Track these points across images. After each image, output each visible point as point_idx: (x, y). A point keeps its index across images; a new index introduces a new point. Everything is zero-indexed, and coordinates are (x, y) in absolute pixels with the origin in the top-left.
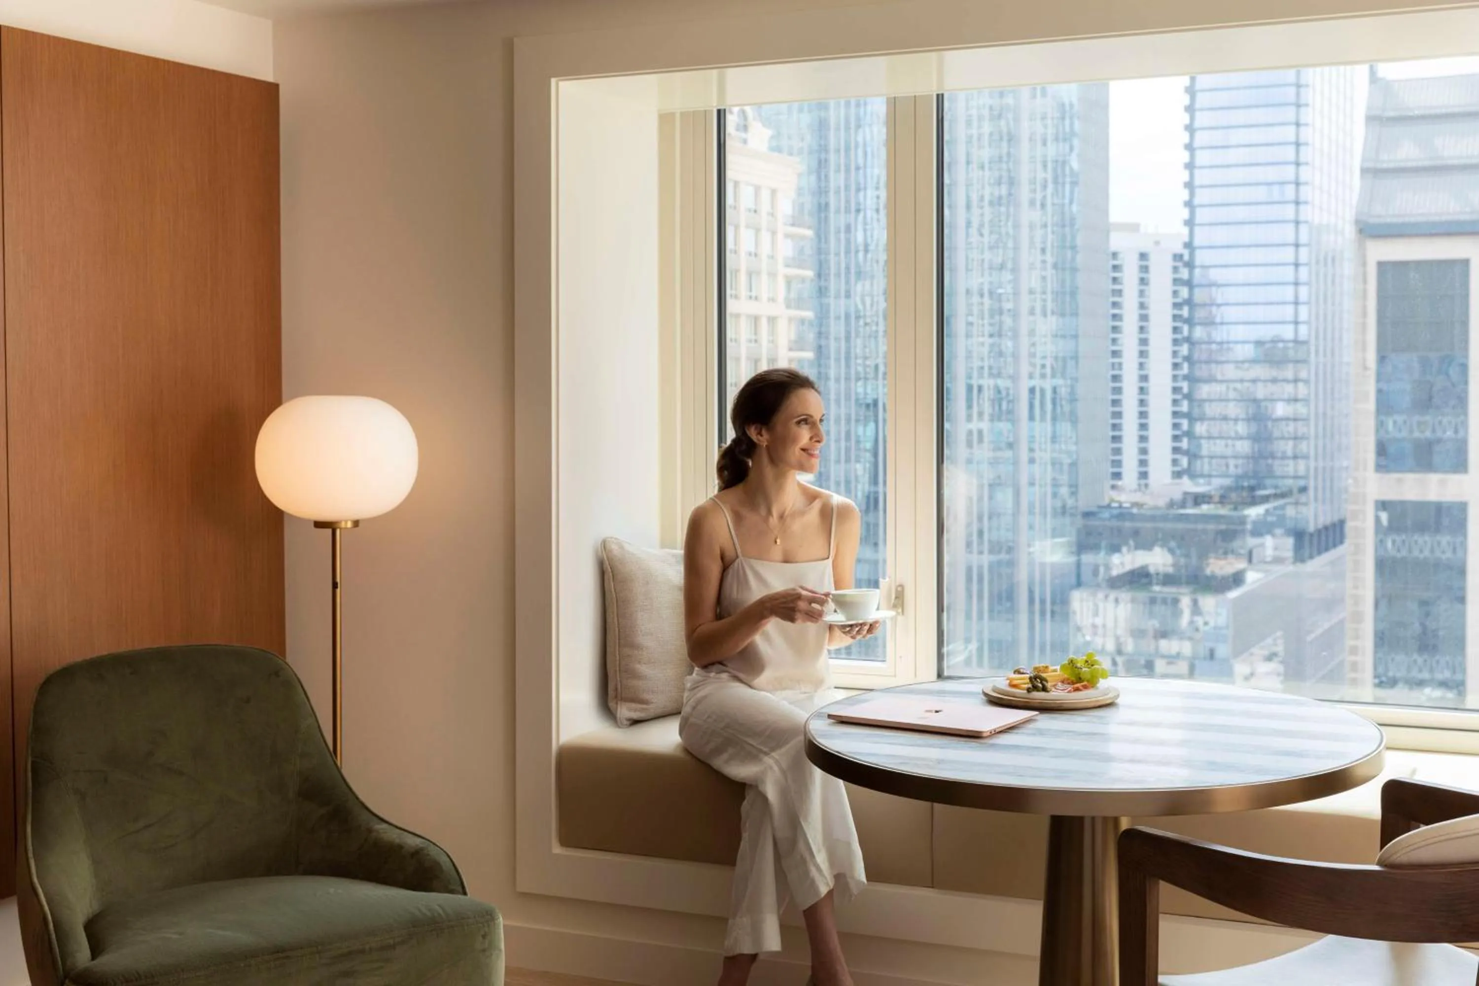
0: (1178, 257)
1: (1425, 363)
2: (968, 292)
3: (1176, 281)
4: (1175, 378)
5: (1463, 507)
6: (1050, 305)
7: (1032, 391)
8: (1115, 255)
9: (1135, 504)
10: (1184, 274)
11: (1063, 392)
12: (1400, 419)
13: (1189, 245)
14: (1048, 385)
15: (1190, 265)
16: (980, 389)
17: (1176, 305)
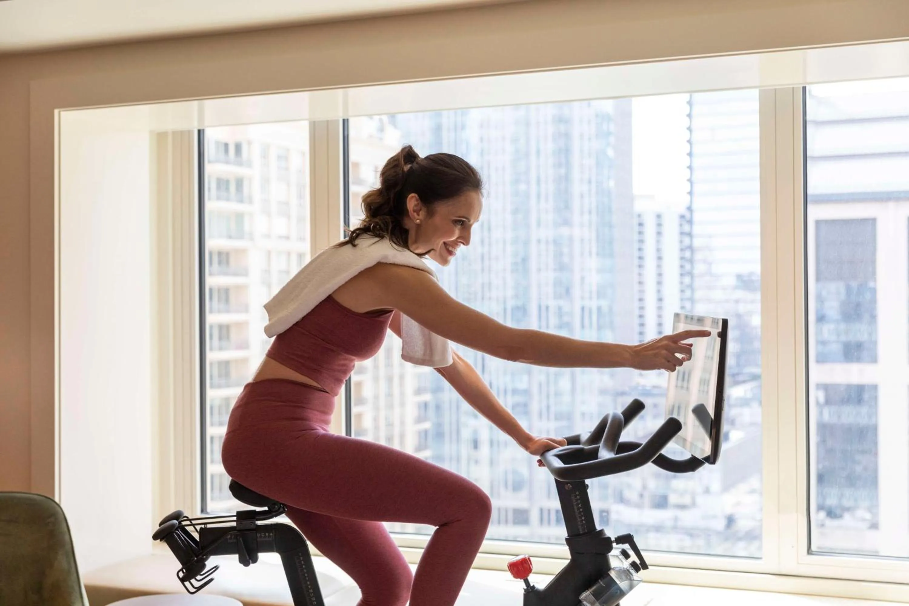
0: (682, 217)
1: (848, 289)
2: (539, 241)
3: (682, 233)
4: (682, 300)
5: (875, 387)
6: (594, 250)
7: (583, 309)
8: (639, 216)
9: (654, 387)
10: (687, 228)
11: (605, 309)
12: (832, 326)
13: (690, 209)
14: (594, 304)
15: (690, 222)
16: (547, 308)
17: (682, 250)
